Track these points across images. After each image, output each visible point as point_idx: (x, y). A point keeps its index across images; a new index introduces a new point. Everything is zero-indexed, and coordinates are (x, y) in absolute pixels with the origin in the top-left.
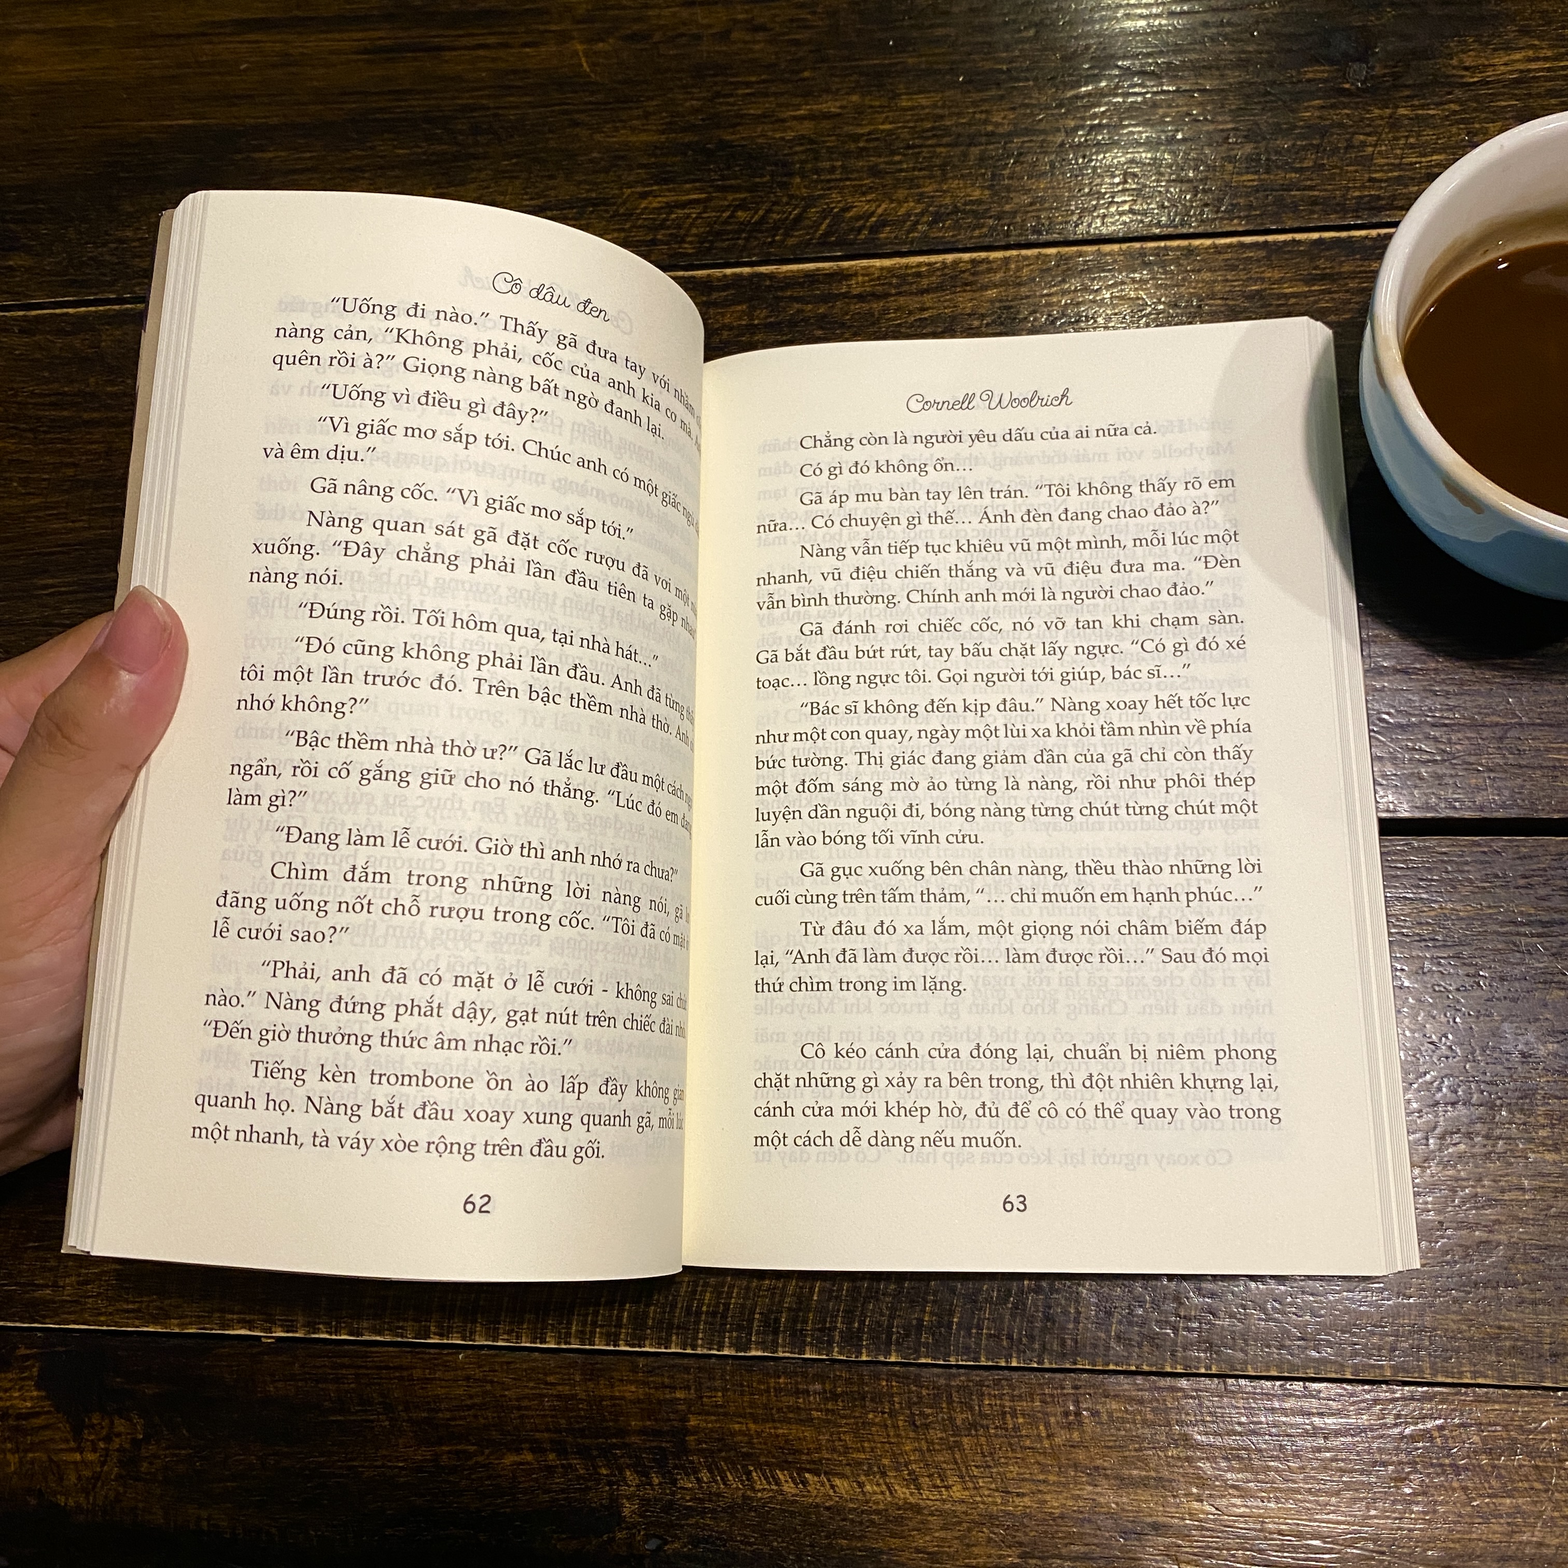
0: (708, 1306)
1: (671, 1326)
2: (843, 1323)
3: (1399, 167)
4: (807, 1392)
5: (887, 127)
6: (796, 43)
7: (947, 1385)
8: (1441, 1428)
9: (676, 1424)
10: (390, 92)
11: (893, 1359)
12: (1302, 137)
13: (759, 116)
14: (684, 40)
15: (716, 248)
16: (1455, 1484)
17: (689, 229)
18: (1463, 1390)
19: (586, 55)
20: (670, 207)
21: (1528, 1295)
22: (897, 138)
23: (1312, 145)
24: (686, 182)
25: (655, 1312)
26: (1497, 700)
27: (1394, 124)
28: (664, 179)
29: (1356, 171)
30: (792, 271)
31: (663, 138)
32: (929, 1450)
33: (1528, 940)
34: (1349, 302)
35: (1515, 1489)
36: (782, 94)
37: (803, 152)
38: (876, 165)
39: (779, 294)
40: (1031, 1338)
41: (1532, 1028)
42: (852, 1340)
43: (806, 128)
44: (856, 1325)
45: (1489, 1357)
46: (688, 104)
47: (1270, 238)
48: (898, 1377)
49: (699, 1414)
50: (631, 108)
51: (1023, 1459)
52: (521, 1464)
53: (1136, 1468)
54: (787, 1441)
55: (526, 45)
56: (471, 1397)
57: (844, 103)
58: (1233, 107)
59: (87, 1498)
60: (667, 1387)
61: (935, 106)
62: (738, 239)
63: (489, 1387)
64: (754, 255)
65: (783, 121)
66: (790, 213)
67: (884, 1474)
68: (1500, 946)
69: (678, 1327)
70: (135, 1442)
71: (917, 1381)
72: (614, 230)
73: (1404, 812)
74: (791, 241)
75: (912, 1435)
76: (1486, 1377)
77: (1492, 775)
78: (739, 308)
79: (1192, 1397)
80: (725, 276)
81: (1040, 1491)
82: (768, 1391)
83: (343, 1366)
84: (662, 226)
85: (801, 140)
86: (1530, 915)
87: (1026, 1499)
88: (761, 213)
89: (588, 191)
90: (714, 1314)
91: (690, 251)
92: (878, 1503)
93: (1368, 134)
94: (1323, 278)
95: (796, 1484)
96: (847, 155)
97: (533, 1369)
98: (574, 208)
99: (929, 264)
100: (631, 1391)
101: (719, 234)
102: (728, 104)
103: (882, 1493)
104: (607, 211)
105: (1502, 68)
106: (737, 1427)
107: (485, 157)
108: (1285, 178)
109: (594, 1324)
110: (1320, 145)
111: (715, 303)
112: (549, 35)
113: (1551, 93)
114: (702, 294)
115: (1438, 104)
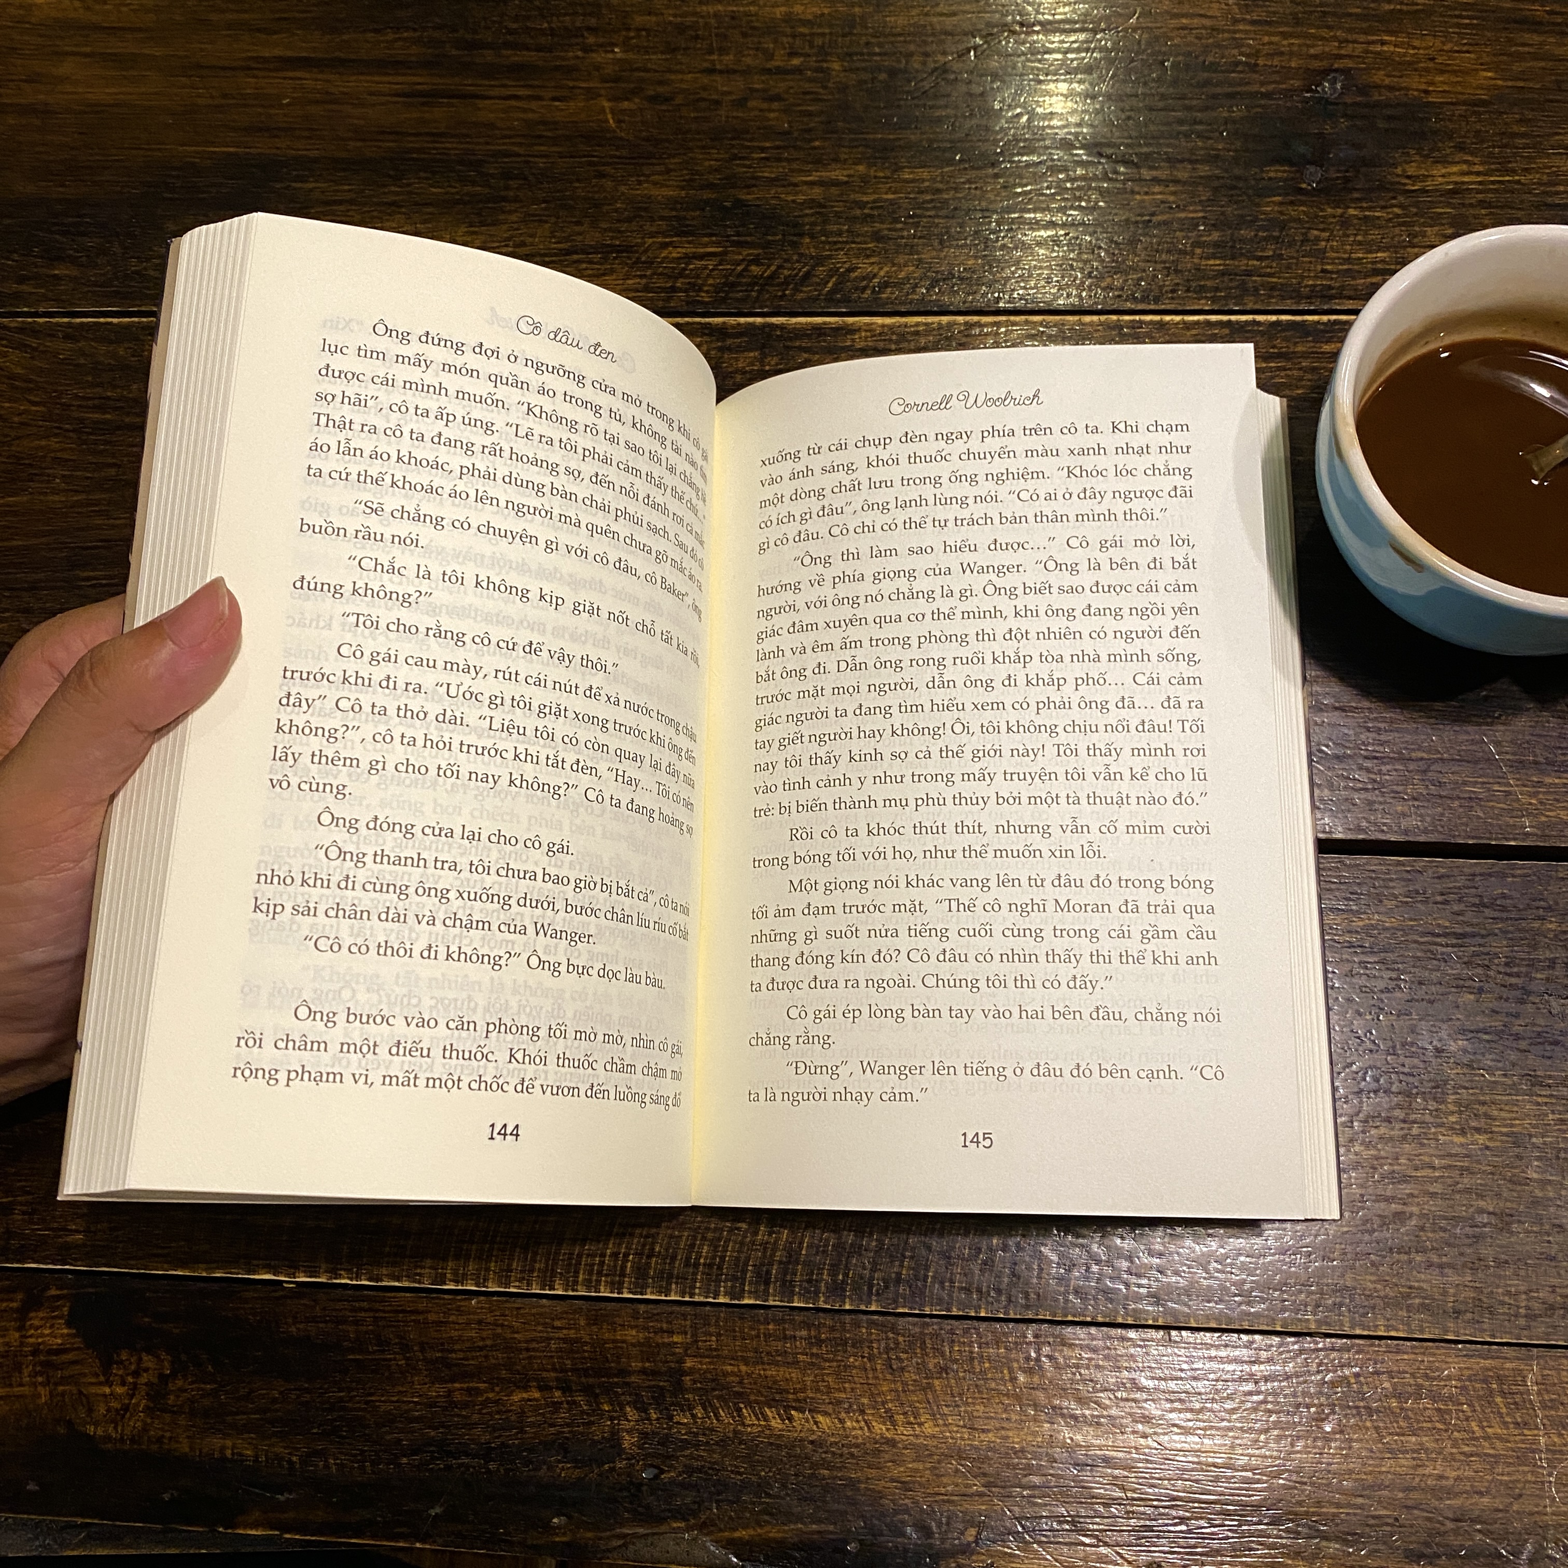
0: (706, 1258)
1: (670, 1276)
2: (829, 1275)
3: (1348, 260)
4: (795, 1337)
5: (891, 196)
6: (810, 114)
7: (921, 1333)
8: (1357, 1375)
9: (673, 1365)
10: (427, 134)
11: (873, 1308)
12: (1264, 229)
13: (773, 180)
14: (703, 105)
15: (731, 298)
16: (1368, 1424)
17: (706, 280)
18: (1377, 1342)
19: (612, 112)
20: (689, 258)
21: (1435, 1259)
22: (899, 208)
23: (1272, 236)
24: (704, 236)
25: (656, 1263)
26: (1423, 737)
27: (1345, 222)
28: (684, 231)
29: (1311, 262)
30: (801, 323)
31: (683, 193)
32: (904, 1391)
33: (1444, 950)
34: (1301, 379)
35: (1421, 1428)
36: (794, 160)
37: (812, 215)
38: (880, 230)
39: (789, 344)
40: (999, 1291)
41: (1444, 1026)
42: (837, 1290)
43: (816, 193)
44: (841, 1277)
45: (1400, 1313)
46: (707, 163)
47: (1233, 318)
48: (877, 1324)
49: (695, 1356)
50: (654, 165)
51: (988, 1399)
52: (530, 1400)
53: (1088, 1409)
54: (775, 1382)
55: (554, 99)
56: (483, 1339)
57: (852, 172)
58: (1203, 198)
59: (115, 1428)
60: (665, 1332)
61: (934, 180)
62: (752, 290)
63: (499, 1330)
64: (767, 306)
65: (796, 185)
66: (800, 270)
67: (862, 1412)
68: (1419, 954)
69: (678, 1278)
70: (163, 1378)
71: (893, 1329)
72: (635, 276)
73: (1339, 834)
74: (800, 296)
75: (889, 1377)
76: (1397, 1330)
77: (1416, 803)
78: (752, 354)
79: (1140, 1346)
80: (739, 324)
81: (1003, 1428)
82: (758, 1336)
83: (362, 1309)
84: (681, 275)
85: (812, 203)
86: (1446, 927)
87: (990, 1435)
88: (773, 268)
89: (612, 238)
90: (710, 1266)
91: (708, 299)
92: (857, 1438)
93: (1323, 230)
94: (1280, 356)
95: (783, 1420)
96: (855, 219)
97: (541, 1314)
99: (926, 324)
100: (631, 1335)
101: (733, 285)
102: (744, 166)
103: (861, 1428)
104: (629, 258)
105: (1440, 179)
106: (729, 1368)
107: (516, 200)
108: (1247, 265)
109: (600, 1273)
110: (1279, 237)
111: (729, 349)
112: (578, 91)
113: (1482, 204)
114: (718, 340)
115: (1383, 207)
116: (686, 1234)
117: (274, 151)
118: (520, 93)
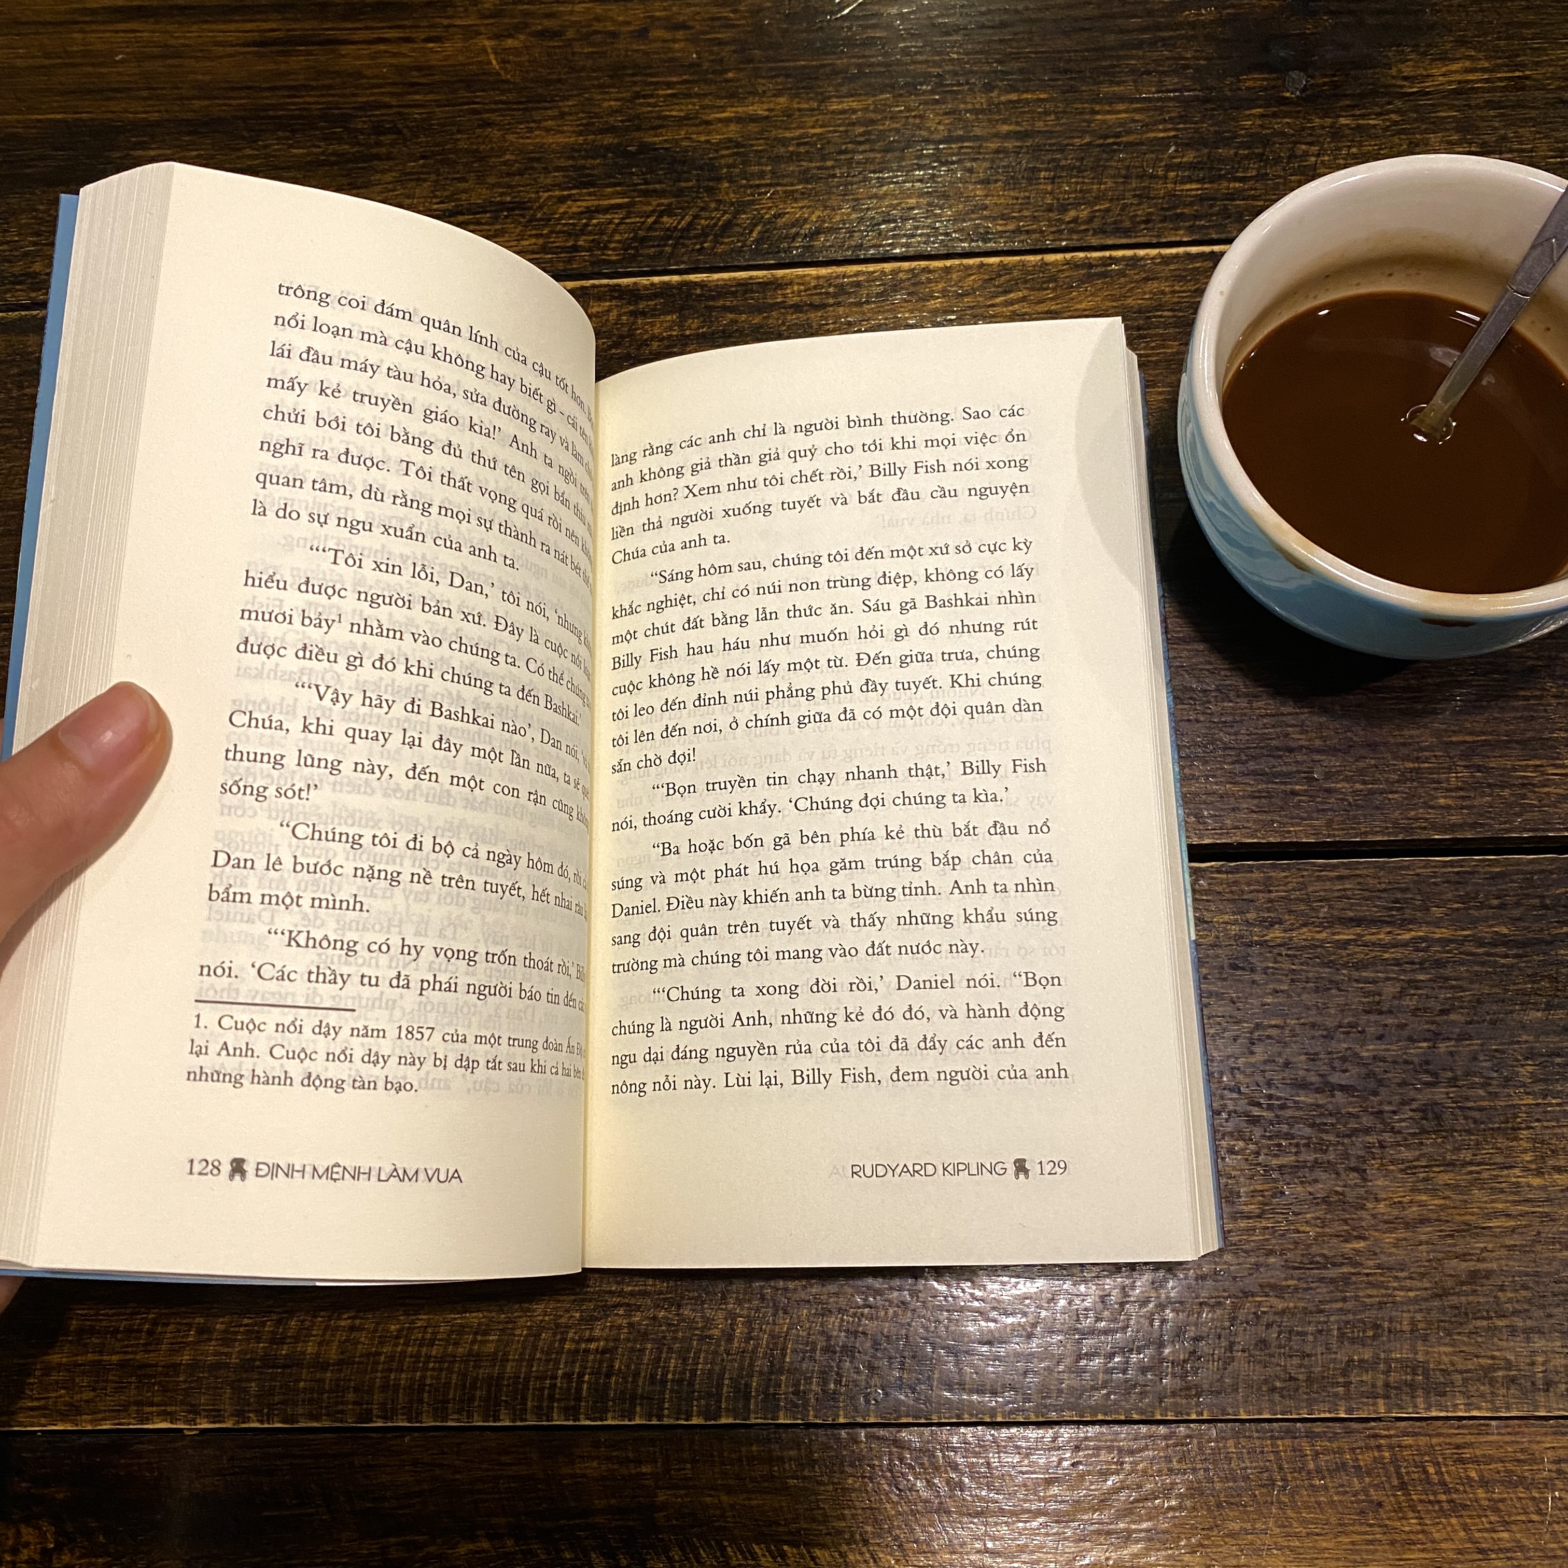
0: (674, 1373)
1: (634, 1397)
2: (817, 1385)
4: (783, 1458)
5: (818, 130)
6: (720, 43)
9: (643, 1500)
10: (284, 88)
12: (1242, 145)
13: (682, 119)
14: (598, 38)
15: (641, 255)
17: (612, 236)
19: (495, 52)
20: (590, 212)
21: (1519, 1323)
22: (829, 143)
23: (1253, 153)
24: (608, 186)
25: (617, 1383)
27: (1336, 134)
28: (586, 182)
30: (723, 280)
31: (581, 139)
32: (913, 1514)
33: (1504, 961)
35: (1514, 1522)
36: (705, 95)
37: (730, 156)
38: (808, 170)
39: (711, 303)
42: (829, 1401)
43: (733, 131)
44: (832, 1386)
45: (1482, 1388)
46: (606, 104)
48: (878, 1439)
49: (667, 1488)
50: (546, 109)
52: (477, 1552)
53: (1129, 1523)
54: (762, 1512)
55: (428, 40)
56: (419, 1483)
57: (772, 106)
58: (1173, 115)
60: (632, 1461)
61: (866, 109)
62: (665, 245)
63: (438, 1472)
64: (683, 262)
65: (708, 123)
66: (719, 219)
67: (866, 1543)
68: (1476, 968)
69: (642, 1399)
70: (45, 1553)
71: (897, 1442)
72: (531, 236)
74: (720, 249)
75: (895, 1500)
76: (1479, 1408)
78: (669, 318)
80: (652, 284)
82: (740, 1460)
83: (277, 1456)
84: (583, 232)
85: (728, 143)
86: (1505, 935)
88: (688, 218)
89: (502, 194)
90: (680, 1382)
91: (614, 258)
93: (1311, 144)
95: (774, 1557)
96: (778, 159)
97: (486, 1450)
98: (486, 212)
99: (868, 274)
100: (592, 1468)
101: (643, 240)
102: (649, 105)
104: (523, 216)
105: (1441, 78)
106: (708, 1499)
107: (389, 157)
108: (1228, 188)
109: (551, 1398)
110: (1263, 154)
111: (643, 314)
112: (455, 29)
113: (1490, 104)
114: (629, 303)
115: (1379, 114)
116: (649, 1346)
117: (110, 116)
118: (386, 35)
